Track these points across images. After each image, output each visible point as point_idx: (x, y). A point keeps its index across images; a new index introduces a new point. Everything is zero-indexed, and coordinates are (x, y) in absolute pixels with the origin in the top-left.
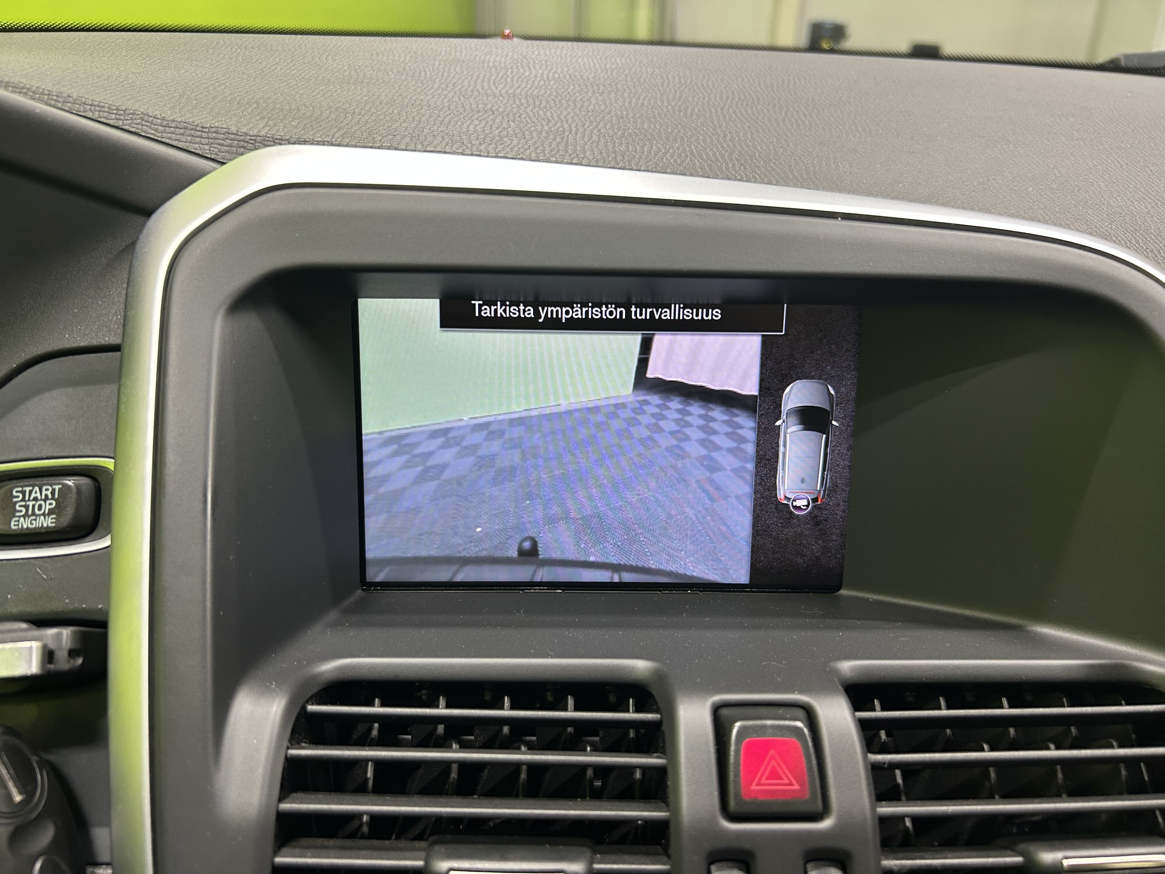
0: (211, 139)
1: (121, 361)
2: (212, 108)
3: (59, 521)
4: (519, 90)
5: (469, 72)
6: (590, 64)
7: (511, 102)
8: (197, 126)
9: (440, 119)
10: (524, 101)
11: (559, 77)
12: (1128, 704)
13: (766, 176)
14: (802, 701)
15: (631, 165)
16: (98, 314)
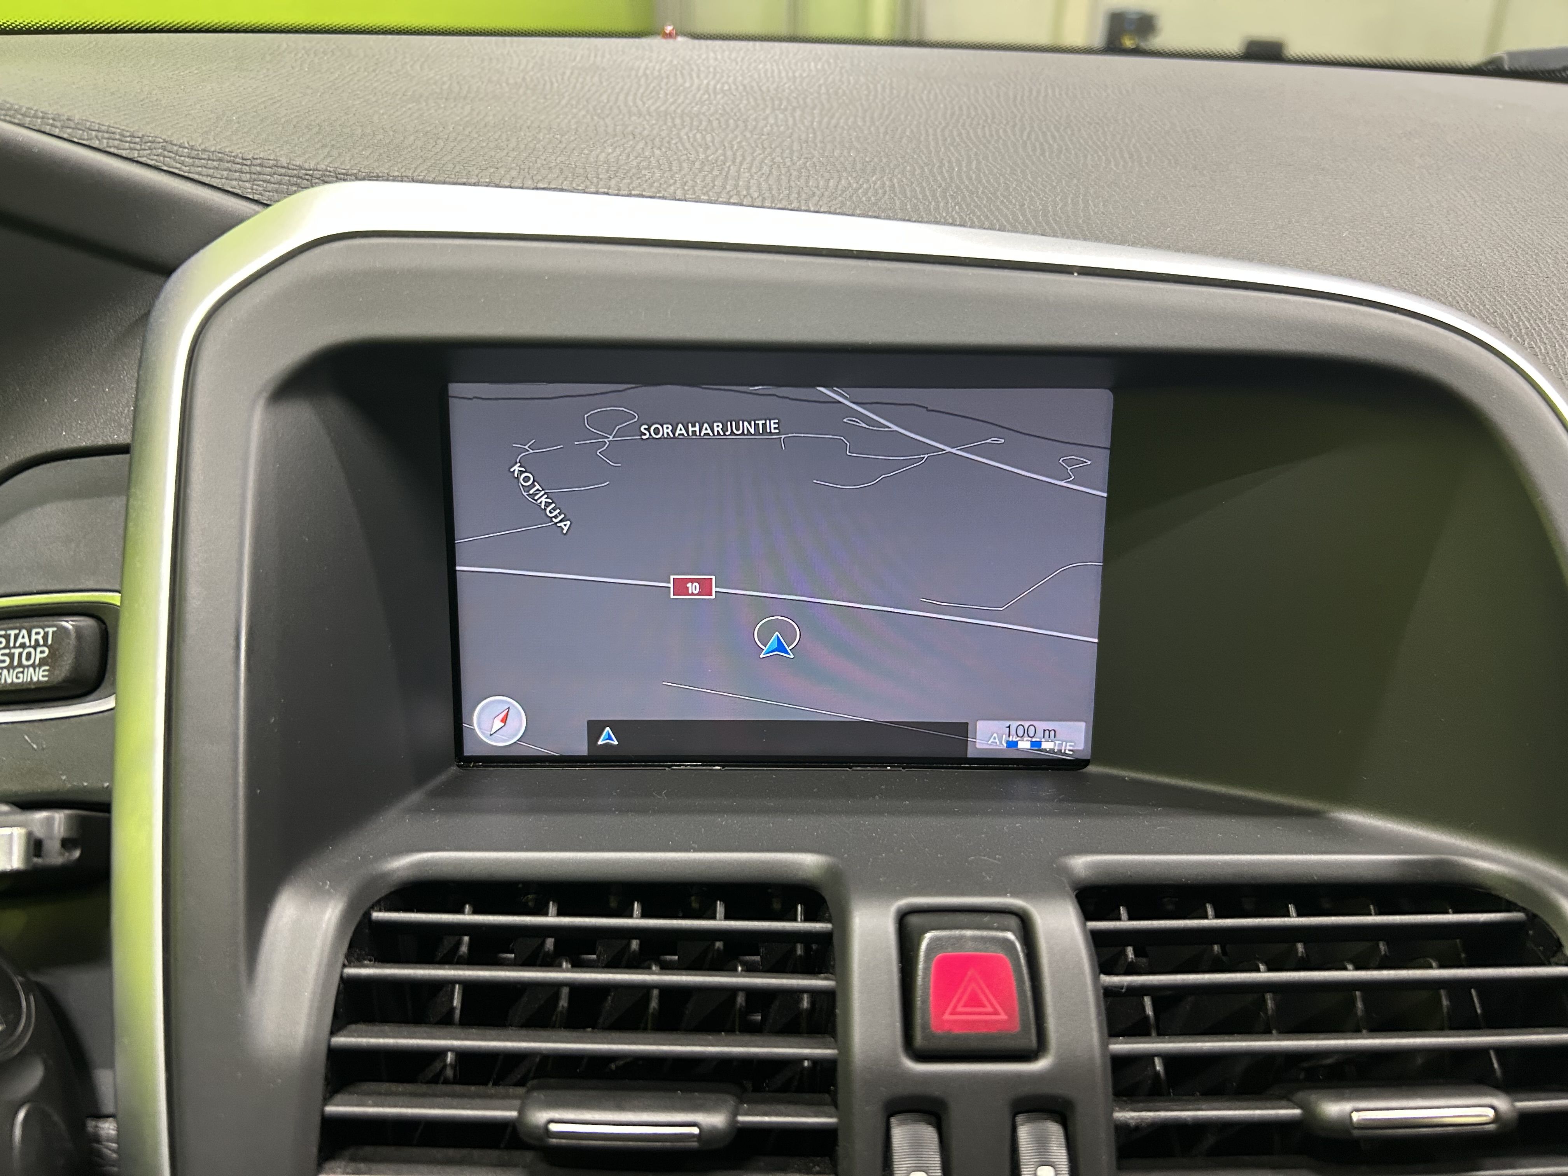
0: (255, 174)
1: (130, 465)
2: (258, 133)
3: (53, 674)
4: (673, 107)
5: (611, 83)
6: (773, 71)
7: (661, 123)
8: (235, 157)
9: (562, 146)
10: (678, 121)
11: (730, 89)
12: (1456, 912)
13: (987, 217)
14: (1015, 906)
15: (808, 206)
16: (104, 404)
